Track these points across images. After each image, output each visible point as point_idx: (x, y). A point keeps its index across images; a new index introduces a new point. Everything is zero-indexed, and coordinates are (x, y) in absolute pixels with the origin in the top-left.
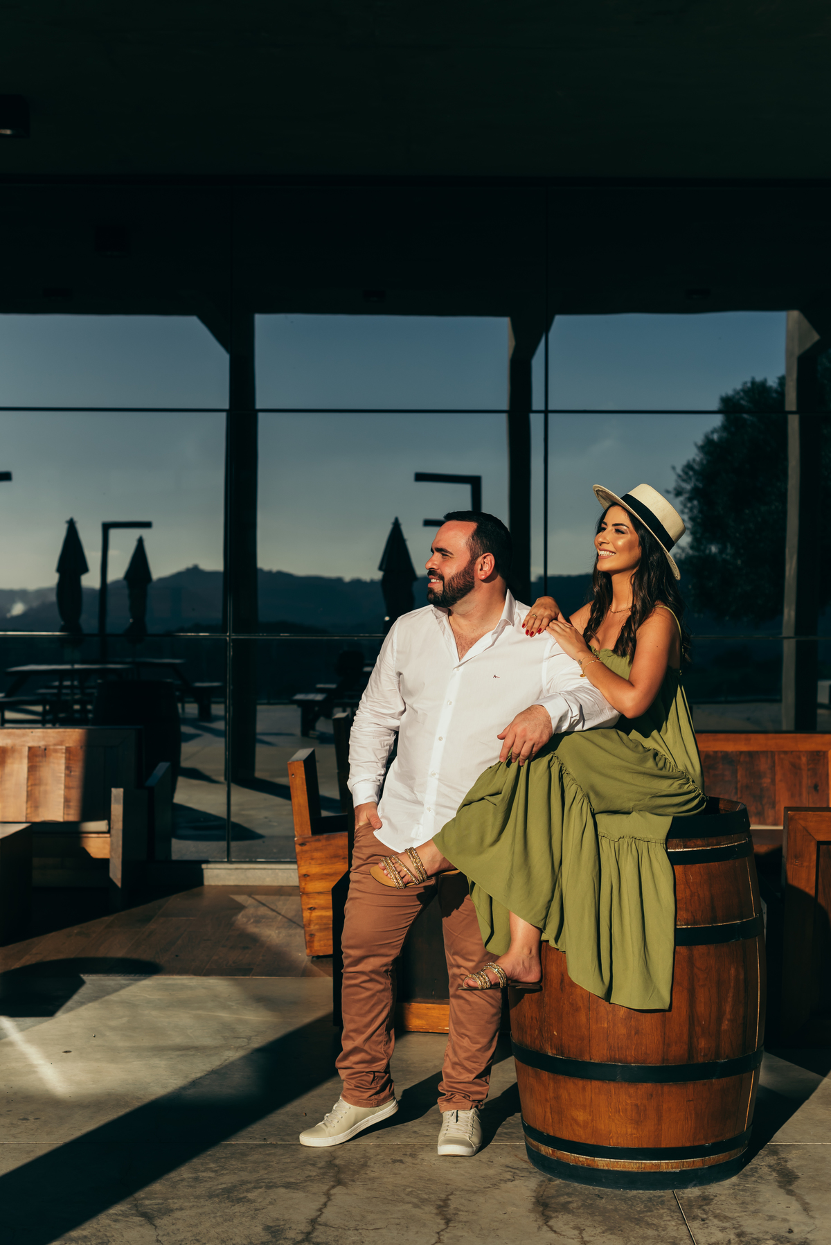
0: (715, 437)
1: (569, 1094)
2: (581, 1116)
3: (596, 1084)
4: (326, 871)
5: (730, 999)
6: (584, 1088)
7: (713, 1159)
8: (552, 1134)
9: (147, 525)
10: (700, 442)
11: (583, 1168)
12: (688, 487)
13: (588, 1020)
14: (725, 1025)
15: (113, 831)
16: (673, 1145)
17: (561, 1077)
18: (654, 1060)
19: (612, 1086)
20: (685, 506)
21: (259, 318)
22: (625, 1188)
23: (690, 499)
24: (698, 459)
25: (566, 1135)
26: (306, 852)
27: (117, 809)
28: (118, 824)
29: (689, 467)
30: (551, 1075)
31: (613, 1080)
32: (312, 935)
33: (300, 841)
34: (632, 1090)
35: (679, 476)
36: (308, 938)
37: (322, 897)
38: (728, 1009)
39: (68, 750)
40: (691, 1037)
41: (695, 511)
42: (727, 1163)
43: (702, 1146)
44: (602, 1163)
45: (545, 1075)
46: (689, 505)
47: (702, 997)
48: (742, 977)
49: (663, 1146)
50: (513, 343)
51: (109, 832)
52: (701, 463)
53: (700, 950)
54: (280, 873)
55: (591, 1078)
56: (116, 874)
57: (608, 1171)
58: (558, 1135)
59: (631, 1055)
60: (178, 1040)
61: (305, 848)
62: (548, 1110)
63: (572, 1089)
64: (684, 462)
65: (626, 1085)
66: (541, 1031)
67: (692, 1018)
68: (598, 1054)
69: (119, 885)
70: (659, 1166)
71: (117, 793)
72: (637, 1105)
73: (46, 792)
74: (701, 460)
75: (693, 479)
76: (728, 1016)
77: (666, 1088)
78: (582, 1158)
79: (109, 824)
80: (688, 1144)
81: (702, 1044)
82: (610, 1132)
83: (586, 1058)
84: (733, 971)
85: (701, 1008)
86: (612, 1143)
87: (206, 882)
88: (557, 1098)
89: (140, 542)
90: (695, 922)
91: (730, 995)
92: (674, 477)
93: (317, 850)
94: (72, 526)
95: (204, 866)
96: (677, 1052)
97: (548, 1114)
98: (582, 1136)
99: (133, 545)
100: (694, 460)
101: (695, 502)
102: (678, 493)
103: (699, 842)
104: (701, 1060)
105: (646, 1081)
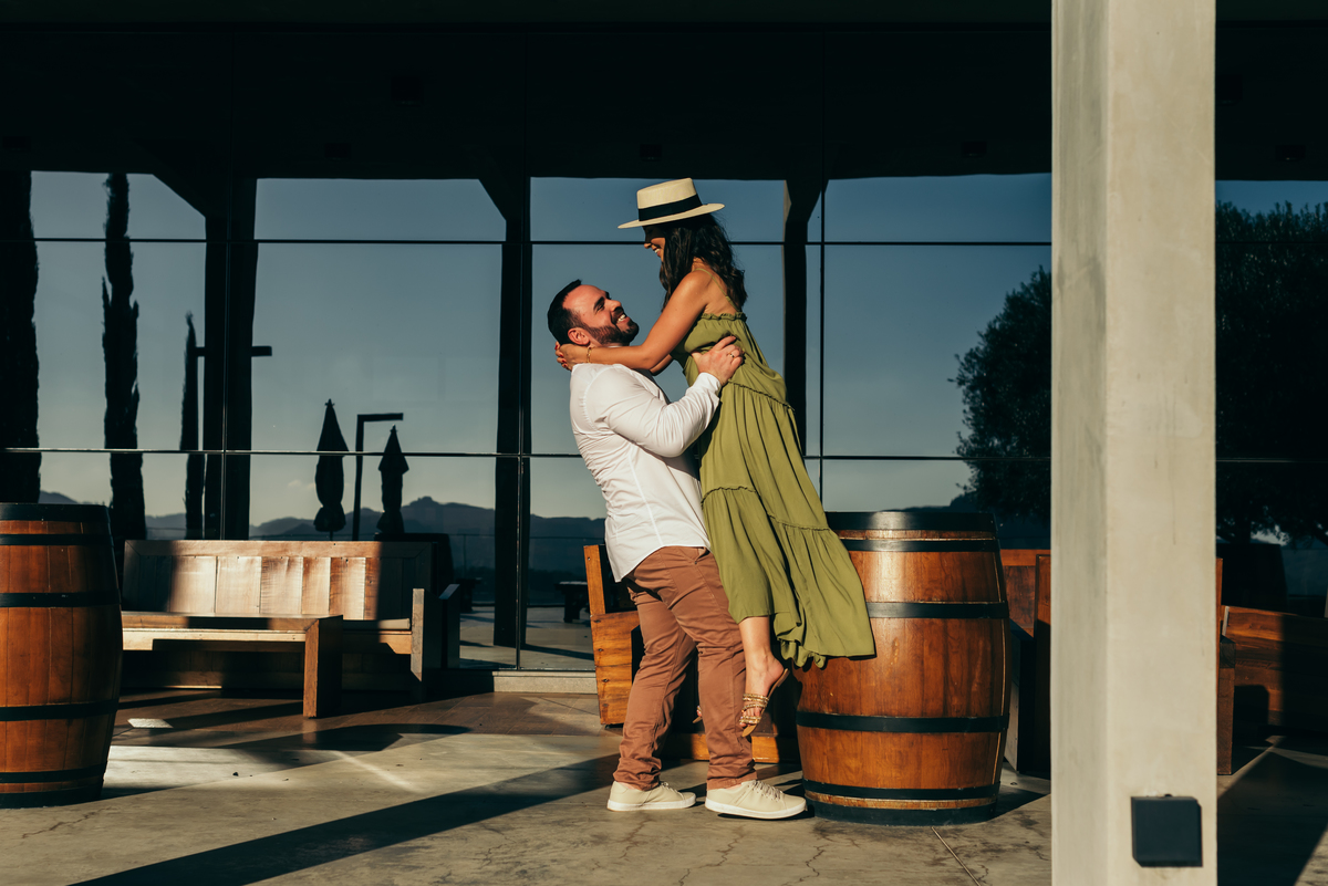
0: (997, 325)
1: (843, 746)
2: (853, 763)
3: (866, 734)
4: (619, 646)
5: (978, 666)
6: (855, 739)
7: (965, 802)
8: (828, 782)
9: (399, 417)
10: (984, 332)
11: (855, 808)
12: (970, 376)
13: (859, 680)
14: (975, 687)
15: (413, 629)
16: (931, 787)
17: (836, 731)
18: (914, 713)
19: (879, 736)
20: (967, 396)
21: (534, 181)
22: (890, 824)
23: (972, 388)
24: (982, 348)
25: (839, 781)
26: (601, 628)
27: (418, 608)
28: (419, 624)
29: (972, 354)
30: (828, 731)
31: (880, 731)
32: (606, 706)
33: (595, 619)
34: (896, 739)
35: (962, 364)
36: (602, 708)
37: (615, 669)
38: (977, 674)
39: (368, 560)
40: (945, 695)
41: (977, 400)
42: (977, 808)
43: (956, 790)
44: (871, 803)
45: (823, 732)
46: (971, 394)
47: (955, 661)
48: (989, 649)
49: (923, 787)
50: (790, 204)
51: (410, 629)
52: (985, 351)
53: (953, 623)
54: (567, 681)
55: (862, 730)
56: (417, 668)
57: (876, 810)
58: (834, 782)
59: (895, 708)
60: (495, 763)
61: (599, 624)
62: (826, 762)
63: (845, 741)
64: (968, 351)
65: (891, 734)
66: (819, 695)
67: (947, 680)
68: (867, 709)
69: (420, 679)
70: (919, 804)
71: (418, 594)
72: (900, 752)
73: (346, 601)
74: (986, 348)
75: (977, 367)
76: (977, 680)
77: (925, 738)
78: (854, 800)
79: (411, 622)
80: (943, 787)
81: (955, 701)
82: (878, 776)
83: (858, 713)
84: (981, 643)
85: (954, 672)
86: (879, 786)
87: (496, 689)
88: (833, 750)
89: (394, 431)
90: (949, 600)
91: (979, 662)
92: (958, 365)
93: (610, 626)
94: (330, 406)
95: (494, 673)
96: (934, 707)
97: (826, 766)
98: (853, 780)
99: (388, 434)
100: (977, 349)
101: (978, 392)
102: (961, 382)
103: (952, 534)
104: (954, 715)
105: (907, 732)
